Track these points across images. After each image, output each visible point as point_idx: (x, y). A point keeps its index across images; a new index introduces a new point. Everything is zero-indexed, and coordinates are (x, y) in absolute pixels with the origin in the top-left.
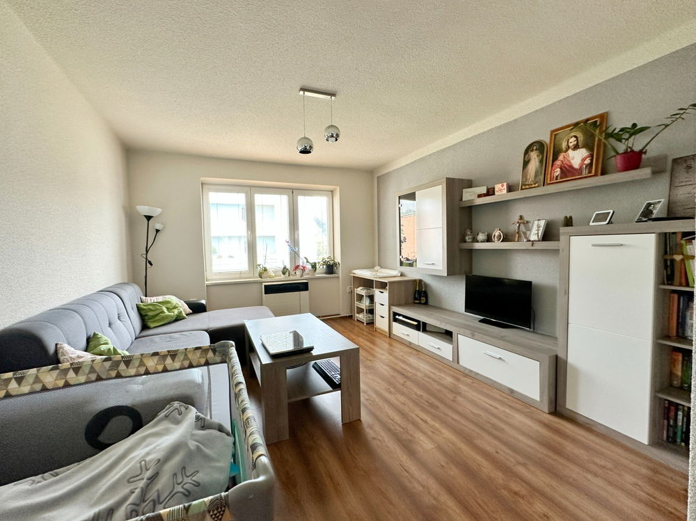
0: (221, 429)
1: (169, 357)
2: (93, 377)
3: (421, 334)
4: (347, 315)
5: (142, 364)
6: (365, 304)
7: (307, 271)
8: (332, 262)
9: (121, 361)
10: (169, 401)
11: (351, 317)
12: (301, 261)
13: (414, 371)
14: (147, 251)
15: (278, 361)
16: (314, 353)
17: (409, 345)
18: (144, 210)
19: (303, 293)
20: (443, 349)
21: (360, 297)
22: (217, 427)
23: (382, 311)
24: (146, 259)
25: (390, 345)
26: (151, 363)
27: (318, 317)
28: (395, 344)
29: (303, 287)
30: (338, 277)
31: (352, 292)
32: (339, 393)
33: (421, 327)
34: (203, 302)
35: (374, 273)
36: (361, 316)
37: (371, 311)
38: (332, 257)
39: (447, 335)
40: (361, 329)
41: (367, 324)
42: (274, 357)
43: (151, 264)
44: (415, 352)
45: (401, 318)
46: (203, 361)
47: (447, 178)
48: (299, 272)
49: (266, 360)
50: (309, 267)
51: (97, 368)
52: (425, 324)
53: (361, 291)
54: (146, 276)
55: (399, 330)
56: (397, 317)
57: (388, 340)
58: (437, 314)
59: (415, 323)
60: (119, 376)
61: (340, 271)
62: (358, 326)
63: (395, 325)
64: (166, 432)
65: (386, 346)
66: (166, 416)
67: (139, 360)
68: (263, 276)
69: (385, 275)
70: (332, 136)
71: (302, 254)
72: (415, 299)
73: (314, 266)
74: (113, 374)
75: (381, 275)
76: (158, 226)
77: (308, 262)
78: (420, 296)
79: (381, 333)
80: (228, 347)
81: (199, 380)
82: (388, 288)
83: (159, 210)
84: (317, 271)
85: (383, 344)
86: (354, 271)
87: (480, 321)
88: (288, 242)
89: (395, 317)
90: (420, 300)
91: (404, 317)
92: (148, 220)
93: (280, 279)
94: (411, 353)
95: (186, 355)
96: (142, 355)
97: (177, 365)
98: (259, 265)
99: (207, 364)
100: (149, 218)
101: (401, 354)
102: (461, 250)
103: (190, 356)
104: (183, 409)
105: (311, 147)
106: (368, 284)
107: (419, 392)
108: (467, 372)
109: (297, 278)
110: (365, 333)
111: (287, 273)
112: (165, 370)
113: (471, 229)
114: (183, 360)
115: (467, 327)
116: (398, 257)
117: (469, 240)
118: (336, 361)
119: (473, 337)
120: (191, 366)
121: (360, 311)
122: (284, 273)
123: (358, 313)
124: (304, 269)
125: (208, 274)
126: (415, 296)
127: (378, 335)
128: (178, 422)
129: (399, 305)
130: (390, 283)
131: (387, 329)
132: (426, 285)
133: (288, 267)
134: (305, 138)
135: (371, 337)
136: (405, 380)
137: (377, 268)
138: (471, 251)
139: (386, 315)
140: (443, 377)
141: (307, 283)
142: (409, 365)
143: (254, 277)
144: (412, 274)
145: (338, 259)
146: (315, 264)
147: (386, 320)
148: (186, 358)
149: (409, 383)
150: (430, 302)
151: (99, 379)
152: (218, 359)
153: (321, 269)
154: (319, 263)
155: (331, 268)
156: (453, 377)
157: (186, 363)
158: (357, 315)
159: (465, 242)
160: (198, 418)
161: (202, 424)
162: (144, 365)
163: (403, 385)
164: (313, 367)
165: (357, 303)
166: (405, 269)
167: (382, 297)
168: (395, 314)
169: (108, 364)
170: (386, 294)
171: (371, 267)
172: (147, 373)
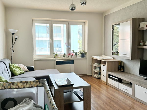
0: (41, 108)
1: (25, 83)
2: (3, 88)
3: (120, 84)
4: (90, 75)
5: (17, 85)
6: (97, 70)
7: (73, 56)
8: (84, 52)
9: (11, 83)
10: (25, 98)
11: (91, 75)
12: (71, 52)
13: (115, 98)
14: (12, 47)
15: (61, 88)
16: (74, 86)
17: (115, 88)
18: (12, 31)
19: (72, 65)
20: (128, 90)
21: (95, 68)
22: (40, 107)
23: (104, 73)
24: (12, 49)
25: (107, 88)
26: (20, 85)
27: (78, 75)
28: (109, 87)
29: (72, 62)
30: (86, 59)
31: (92, 65)
32: (83, 102)
33: (120, 81)
34: (33, 67)
35: (101, 58)
36: (96, 76)
37: (100, 74)
38: (84, 50)
39: (130, 84)
40: (95, 81)
41: (98, 79)
42: (59, 86)
43: (14, 52)
44: (117, 91)
45: (112, 77)
46: (36, 85)
47: (132, 18)
48: (70, 56)
49: (56, 87)
50: (74, 54)
51: (4, 85)
52: (121, 80)
53: (95, 65)
54: (12, 56)
55: (111, 81)
56: (110, 76)
57: (106, 86)
58: (127, 76)
59: (118, 79)
60: (10, 88)
61: (87, 56)
62: (94, 80)
63: (109, 79)
64: (25, 106)
65: (105, 88)
66: (25, 102)
67: (16, 84)
68: (56, 57)
69: (106, 58)
70: (83, 3)
71: (72, 49)
72: (119, 69)
73: (76, 54)
74: (9, 87)
75: (104, 58)
76: (16, 37)
77: (74, 52)
78: (121, 68)
79: (103, 83)
80: (44, 81)
81: (34, 92)
82: (106, 64)
83: (17, 31)
84: (78, 56)
85: (104, 87)
86: (93, 57)
87: (145, 79)
88: (66, 44)
89: (109, 76)
90: (121, 69)
91: (113, 76)
92: (13, 35)
93: (62, 59)
94: (115, 91)
95: (31, 83)
96: (17, 82)
97: (28, 86)
98: (55, 53)
99: (37, 86)
100: (13, 34)
101: (111, 91)
102: (138, 49)
103: (32, 83)
104: (29, 101)
105: (75, 8)
106: (99, 62)
107: (116, 106)
108: (137, 100)
109: (69, 58)
110: (97, 83)
111: (65, 57)
112: (24, 88)
113: (143, 40)
114: (30, 85)
115: (138, 81)
116: (112, 51)
117: (142, 45)
118: (82, 90)
119: (140, 85)
120: (32, 87)
121: (95, 73)
122: (64, 57)
123: (94, 74)
124: (72, 55)
125: (35, 56)
126: (119, 68)
127: (102, 83)
128: (28, 104)
129: (111, 71)
130: (107, 62)
131: (106, 81)
132: (124, 63)
133: (66, 54)
134: (73, 4)
135: (99, 84)
136: (111, 101)
137: (103, 55)
138: (143, 49)
139: (106, 75)
140: (127, 101)
141: (73, 61)
142: (113, 96)
143: (52, 58)
144: (118, 58)
145: (86, 51)
146: (77, 53)
147: (106, 77)
148: (31, 84)
149: (112, 102)
150: (125, 71)
151: (5, 89)
152: (41, 85)
153: (79, 55)
154: (78, 52)
155: (83, 55)
156: (132, 102)
157: (31, 86)
158: (94, 75)
159: (140, 45)
160: (34, 104)
161: (36, 106)
162: (18, 85)
163: (109, 103)
164: (74, 93)
165: (94, 70)
166: (115, 56)
167: (104, 68)
168: (109, 75)
169: (7, 84)
170: (106, 66)
171: (101, 55)
172: (19, 88)
